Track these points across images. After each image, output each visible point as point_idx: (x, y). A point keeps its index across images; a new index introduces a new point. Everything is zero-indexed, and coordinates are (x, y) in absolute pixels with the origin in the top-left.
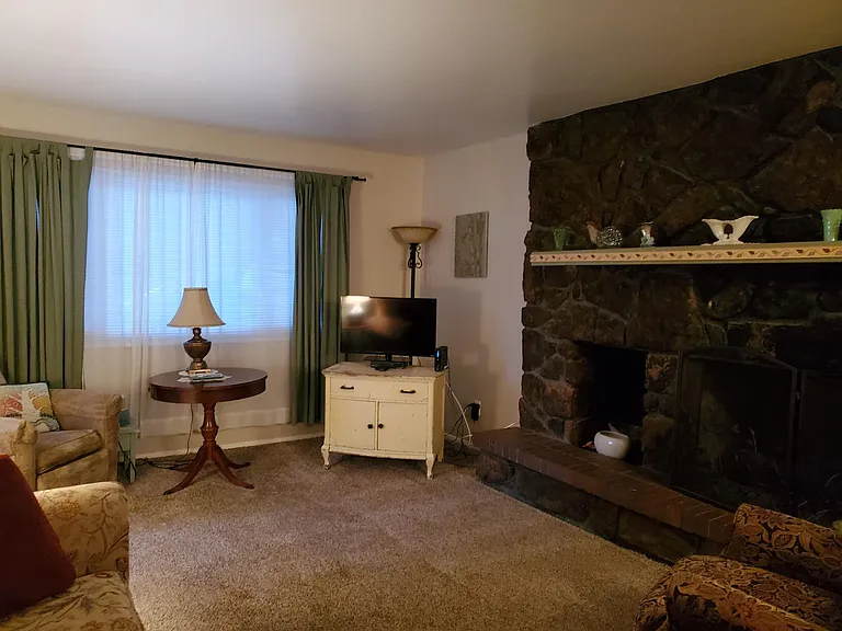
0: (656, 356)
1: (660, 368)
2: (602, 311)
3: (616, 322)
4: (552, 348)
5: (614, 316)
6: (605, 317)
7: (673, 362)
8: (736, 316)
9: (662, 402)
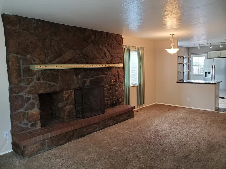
0: (66, 91)
1: (68, 94)
2: (49, 82)
3: (54, 85)
4: (29, 99)
5: (53, 83)
6: (50, 84)
7: (71, 92)
8: (83, 79)
9: (69, 102)
